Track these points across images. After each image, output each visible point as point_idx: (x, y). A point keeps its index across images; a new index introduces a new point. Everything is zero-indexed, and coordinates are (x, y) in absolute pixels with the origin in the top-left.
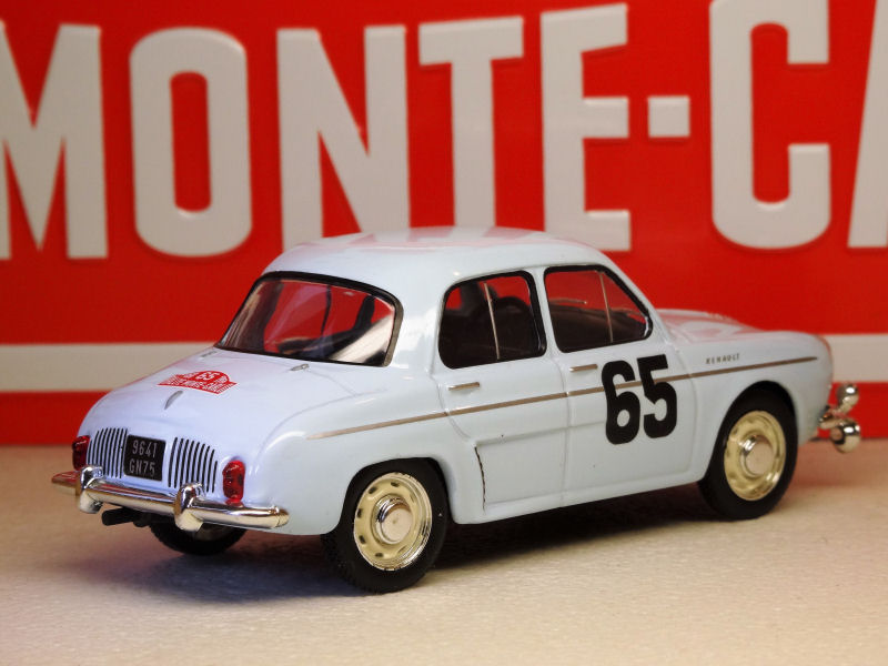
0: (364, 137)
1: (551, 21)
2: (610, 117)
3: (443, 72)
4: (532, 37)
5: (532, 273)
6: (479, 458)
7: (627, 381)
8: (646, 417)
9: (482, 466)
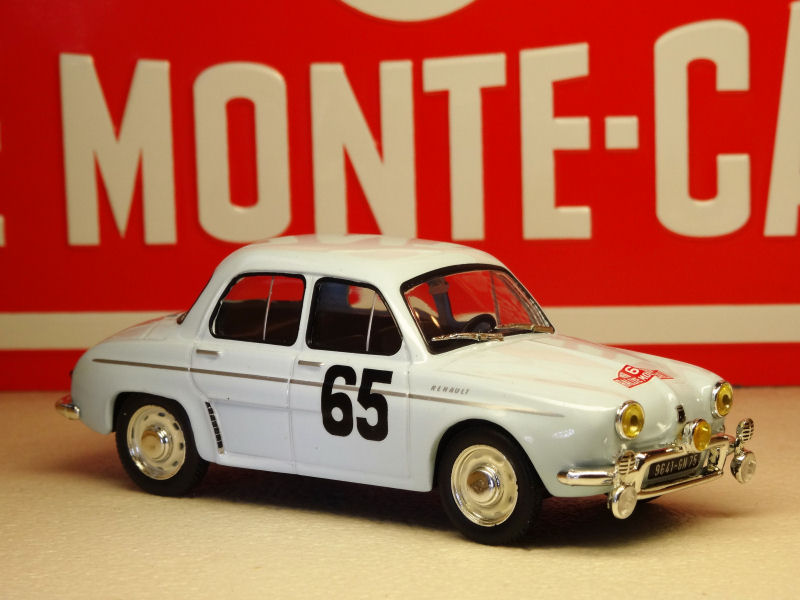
0: (380, 149)
1: (528, 57)
2: (575, 133)
3: (442, 97)
4: (513, 70)
5: (307, 278)
6: (211, 411)
7: (347, 384)
8: (358, 419)
9: (213, 418)
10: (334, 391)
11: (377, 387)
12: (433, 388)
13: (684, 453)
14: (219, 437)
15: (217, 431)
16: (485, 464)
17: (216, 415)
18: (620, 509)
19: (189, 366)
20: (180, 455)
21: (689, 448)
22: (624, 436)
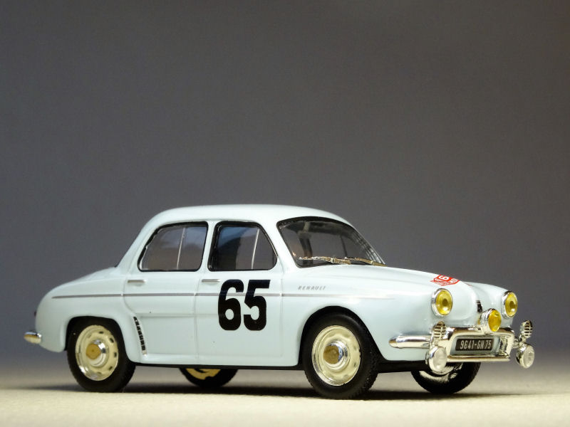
5: (209, 223)
6: (137, 323)
7: (237, 291)
8: (245, 316)
9: (139, 328)
10: (227, 298)
11: (258, 292)
12: (300, 288)
13: (482, 333)
14: (142, 343)
15: (141, 338)
16: (337, 340)
17: (140, 326)
18: (435, 364)
19: (122, 293)
20: (114, 361)
21: (485, 329)
22: (438, 314)
